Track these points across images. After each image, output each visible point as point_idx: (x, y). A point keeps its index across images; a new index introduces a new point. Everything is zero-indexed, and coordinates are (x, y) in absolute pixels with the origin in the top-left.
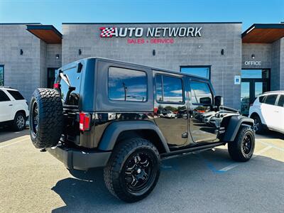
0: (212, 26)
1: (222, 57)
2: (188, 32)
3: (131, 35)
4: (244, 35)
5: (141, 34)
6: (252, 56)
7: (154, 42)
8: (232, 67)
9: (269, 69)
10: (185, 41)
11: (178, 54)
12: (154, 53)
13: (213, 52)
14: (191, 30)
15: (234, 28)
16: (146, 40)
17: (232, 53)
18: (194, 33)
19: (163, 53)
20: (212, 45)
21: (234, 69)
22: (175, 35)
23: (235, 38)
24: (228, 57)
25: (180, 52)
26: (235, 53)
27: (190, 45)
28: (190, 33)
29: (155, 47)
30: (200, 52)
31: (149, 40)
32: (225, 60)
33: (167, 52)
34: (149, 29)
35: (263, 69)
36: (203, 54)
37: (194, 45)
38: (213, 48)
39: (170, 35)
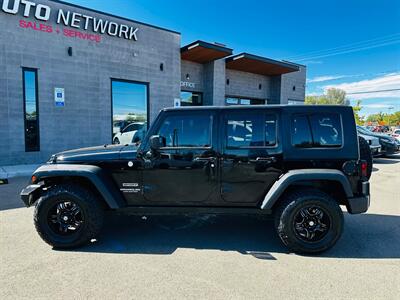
1: (162, 73)
2: (121, 31)
3: (27, 13)
4: (184, 50)
5: (47, 17)
6: (187, 76)
7: (70, 34)
8: (171, 88)
9: (202, 94)
10: (117, 43)
11: (107, 60)
12: (70, 52)
13: (150, 65)
14: (124, 29)
15: (173, 38)
16: (55, 27)
17: (172, 69)
18: (129, 33)
19: (85, 54)
20: (150, 55)
21: (174, 90)
22: (103, 31)
23: (174, 51)
24: (167, 75)
25: (110, 58)
26: (175, 71)
27: (123, 49)
28: (123, 34)
29: (71, 42)
30: (136, 62)
31: (61, 28)
32: (164, 77)
33: (91, 54)
34: (61, 11)
35: (194, 93)
36: (140, 65)
37: (128, 50)
38: (151, 60)
39: (96, 30)
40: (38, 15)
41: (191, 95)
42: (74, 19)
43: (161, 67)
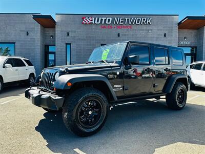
0: (158, 18)
1: (165, 39)
2: (142, 21)
3: (103, 23)
4: (179, 24)
5: (110, 23)
6: (185, 38)
7: (119, 27)
9: (196, 47)
10: (140, 27)
12: (119, 35)
13: (158, 35)
14: (144, 20)
15: (173, 18)
16: (113, 26)
17: (172, 36)
18: (146, 22)
19: (125, 35)
22: (133, 23)
23: (174, 25)
24: (168, 39)
25: (136, 35)
26: (174, 36)
27: (143, 30)
28: (143, 22)
29: (119, 31)
30: (150, 35)
31: (115, 26)
32: (167, 41)
33: (128, 35)
34: (116, 19)
35: (191, 47)
36: (152, 36)
37: (146, 30)
38: (159, 32)
39: (130, 23)
40: (107, 23)
41: (190, 48)
42: (121, 21)
43: (165, 35)
